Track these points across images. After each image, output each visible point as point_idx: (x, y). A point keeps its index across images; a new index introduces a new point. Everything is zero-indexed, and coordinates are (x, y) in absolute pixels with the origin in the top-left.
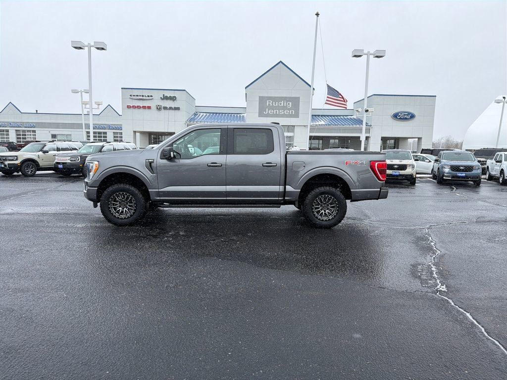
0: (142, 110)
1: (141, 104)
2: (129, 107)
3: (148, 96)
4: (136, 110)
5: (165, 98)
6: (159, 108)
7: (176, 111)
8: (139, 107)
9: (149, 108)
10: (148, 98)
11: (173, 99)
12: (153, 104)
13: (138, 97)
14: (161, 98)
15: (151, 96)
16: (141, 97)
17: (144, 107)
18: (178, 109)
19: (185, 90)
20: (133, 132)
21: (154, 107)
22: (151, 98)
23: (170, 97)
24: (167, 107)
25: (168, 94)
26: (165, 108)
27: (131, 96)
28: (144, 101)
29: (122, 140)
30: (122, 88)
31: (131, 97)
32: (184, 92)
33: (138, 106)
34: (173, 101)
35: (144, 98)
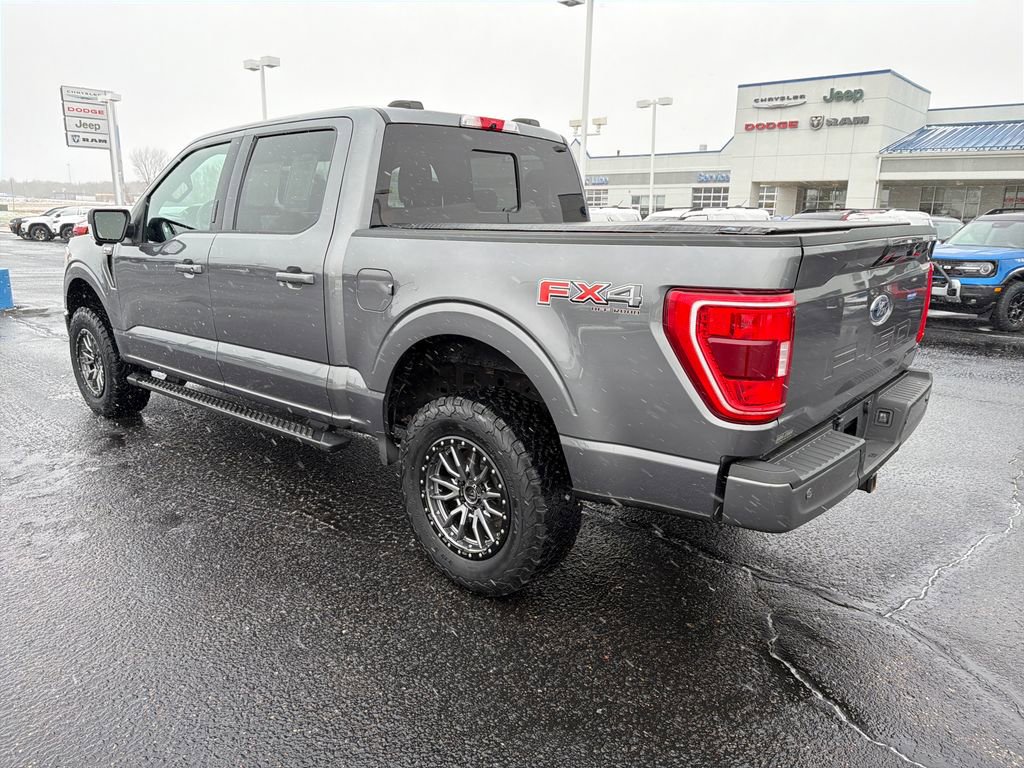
0: (776, 132)
1: (776, 117)
2: (749, 128)
3: (795, 98)
4: (765, 133)
5: (836, 97)
6: (816, 125)
7: (860, 128)
8: (770, 126)
9: (794, 125)
10: (793, 102)
11: (855, 96)
12: (802, 116)
13: (771, 104)
14: (825, 98)
15: (802, 97)
16: (779, 102)
17: (783, 125)
18: (864, 121)
19: (889, 71)
20: (750, 184)
21: (804, 122)
22: (802, 101)
23: (848, 92)
24: (836, 120)
25: (843, 86)
26: (833, 123)
27: (756, 101)
28: (784, 110)
29: (726, 204)
30: (740, 86)
31: (756, 105)
32: (889, 74)
33: (769, 124)
34: (854, 102)
35: (786, 102)
